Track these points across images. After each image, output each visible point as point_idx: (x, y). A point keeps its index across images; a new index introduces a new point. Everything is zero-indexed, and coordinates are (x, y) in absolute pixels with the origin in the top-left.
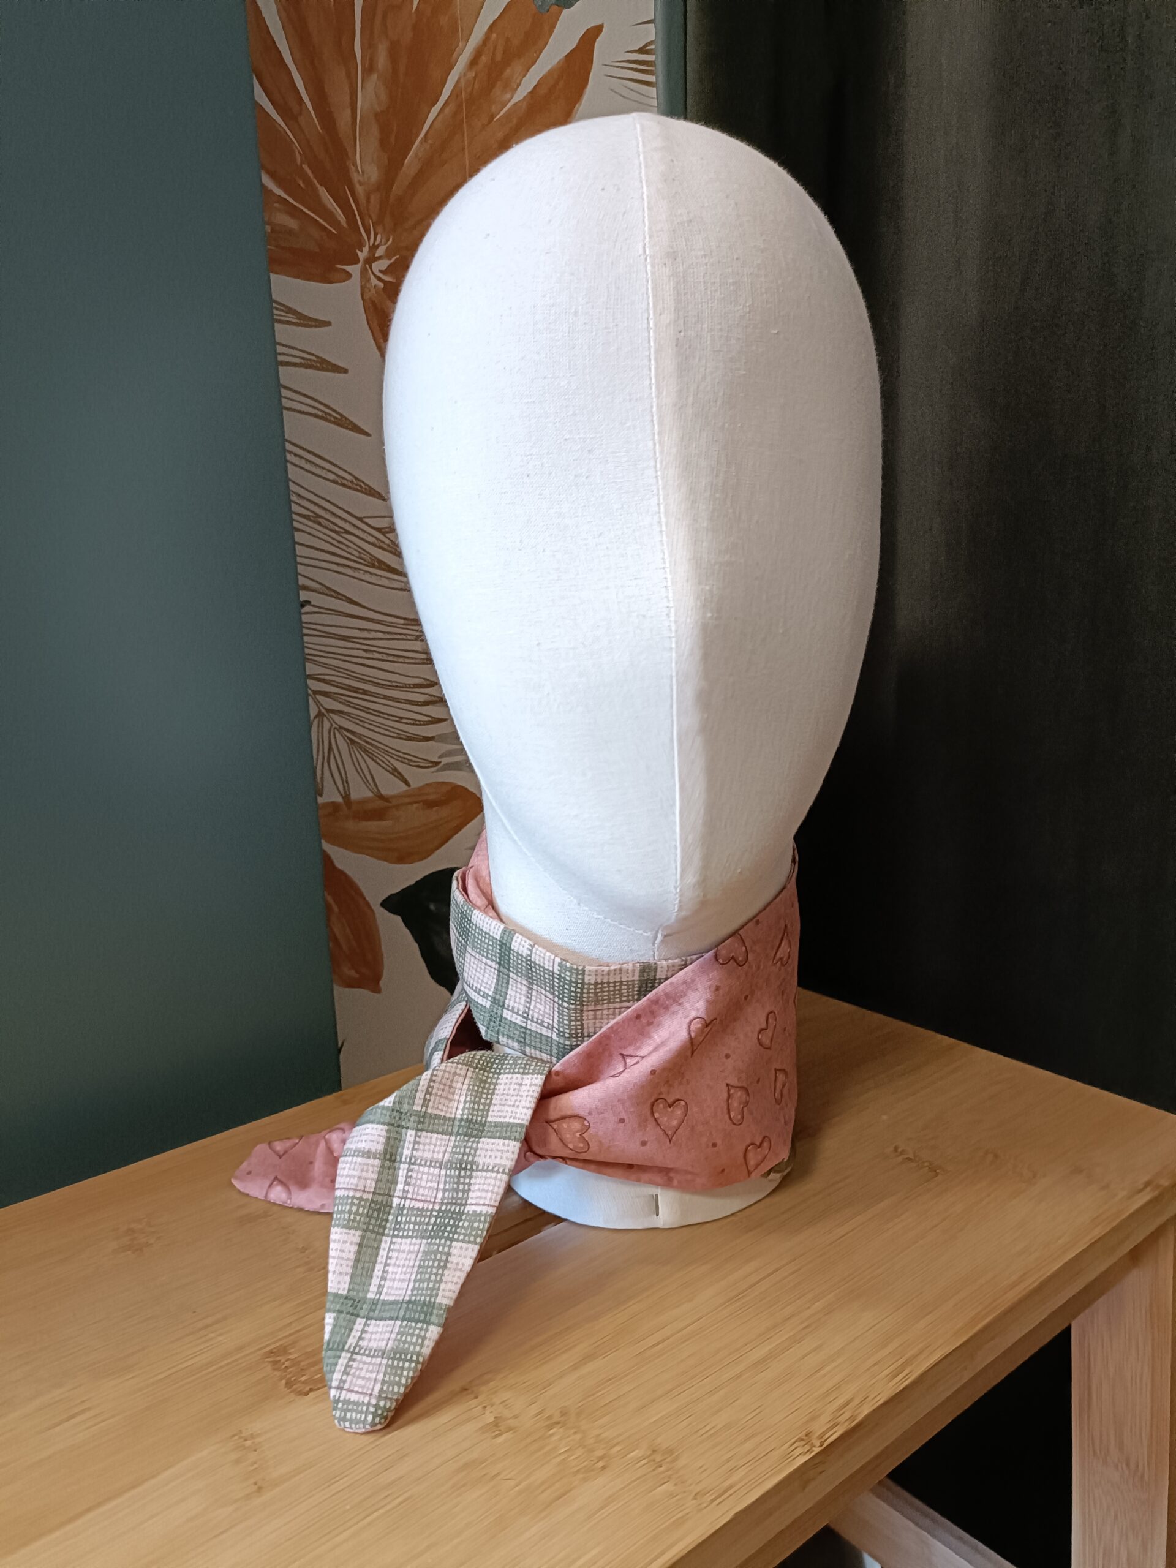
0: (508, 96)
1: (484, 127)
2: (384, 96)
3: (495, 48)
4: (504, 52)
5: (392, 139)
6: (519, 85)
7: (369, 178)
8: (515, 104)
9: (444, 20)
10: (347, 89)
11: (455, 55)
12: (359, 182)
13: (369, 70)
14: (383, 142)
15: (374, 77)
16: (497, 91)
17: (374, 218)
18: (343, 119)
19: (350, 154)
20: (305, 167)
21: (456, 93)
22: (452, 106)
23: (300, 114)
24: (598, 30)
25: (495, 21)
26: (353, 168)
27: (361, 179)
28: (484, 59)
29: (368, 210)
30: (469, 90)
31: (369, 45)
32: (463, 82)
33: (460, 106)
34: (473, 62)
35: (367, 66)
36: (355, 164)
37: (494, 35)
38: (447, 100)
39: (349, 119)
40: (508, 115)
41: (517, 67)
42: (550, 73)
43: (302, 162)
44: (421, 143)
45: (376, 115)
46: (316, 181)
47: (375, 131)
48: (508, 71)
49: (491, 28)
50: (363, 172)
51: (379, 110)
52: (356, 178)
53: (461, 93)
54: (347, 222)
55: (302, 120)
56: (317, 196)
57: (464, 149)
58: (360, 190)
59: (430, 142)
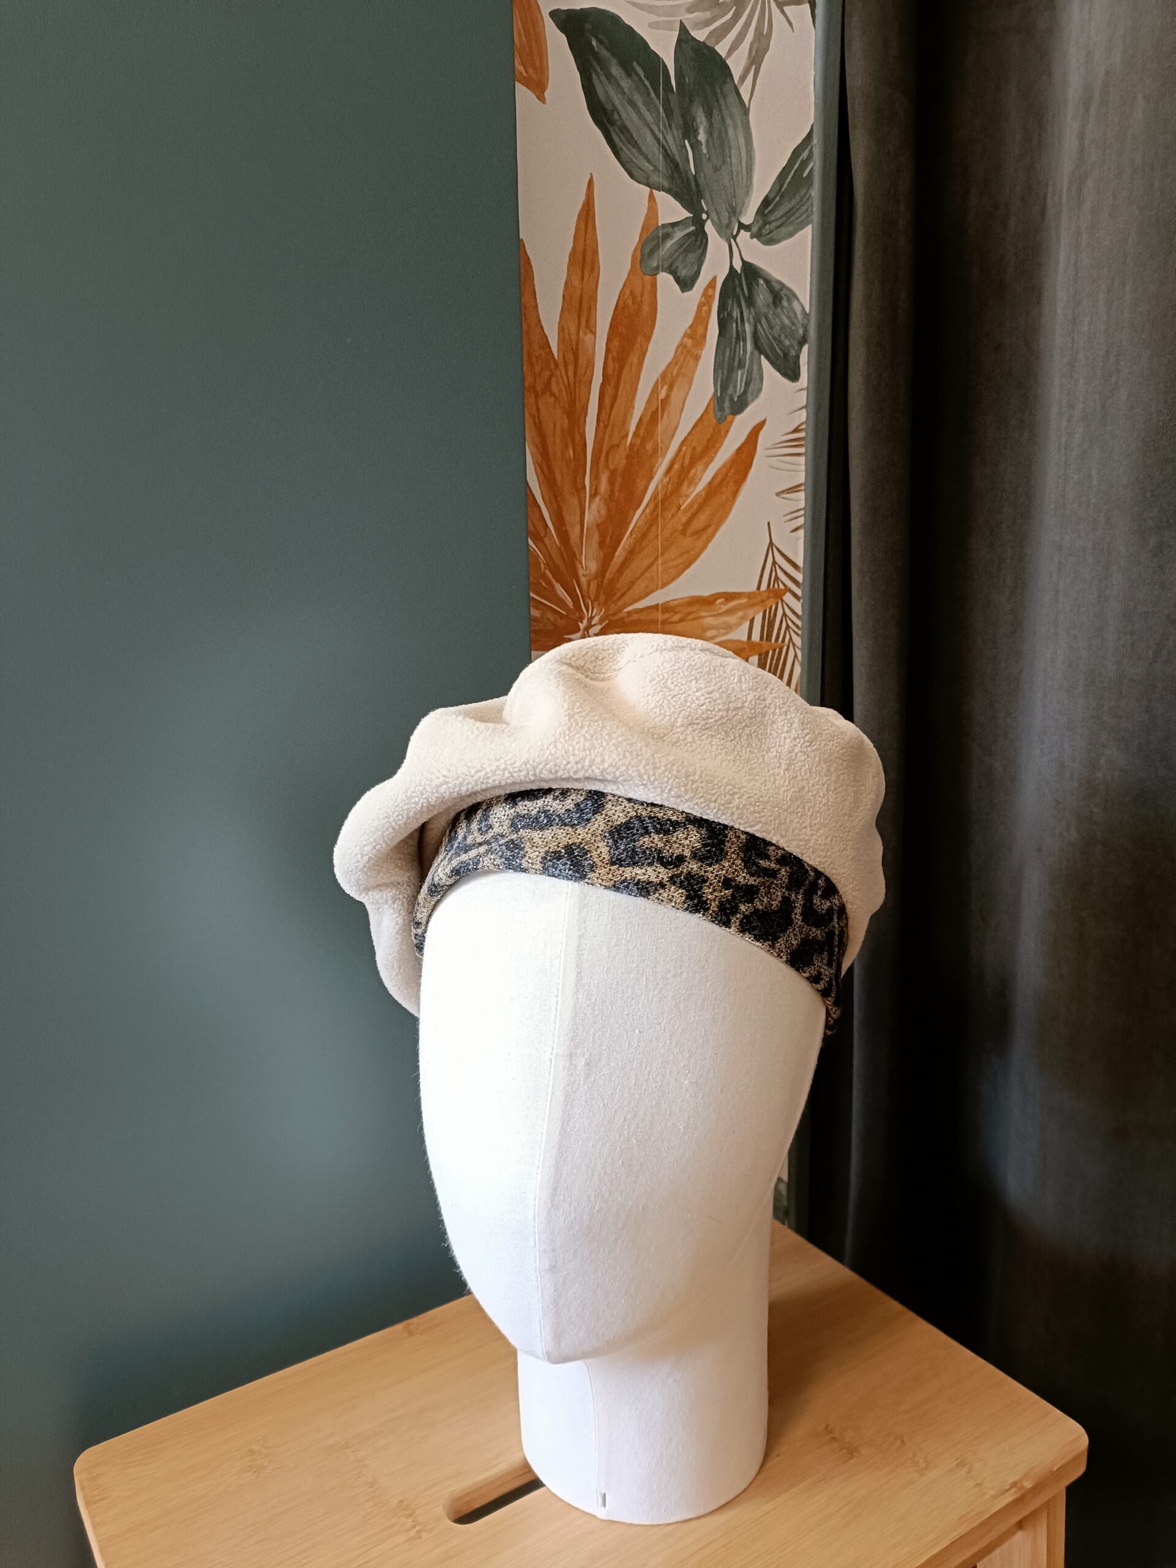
0: (691, 490)
1: (673, 516)
2: (603, 512)
3: (684, 458)
4: (691, 458)
5: (608, 539)
6: (700, 479)
7: (590, 571)
8: (697, 495)
9: (649, 446)
10: (579, 512)
11: (655, 469)
12: (584, 575)
13: (593, 496)
14: (601, 544)
15: (597, 499)
16: (684, 487)
17: (592, 597)
18: (574, 534)
19: (578, 557)
20: (547, 572)
21: (655, 496)
22: (651, 506)
23: (545, 536)
24: (762, 424)
25: (686, 438)
26: (580, 566)
27: (584, 572)
28: (676, 466)
29: (588, 592)
30: (664, 492)
31: (596, 478)
32: (660, 487)
33: (656, 506)
34: (669, 470)
35: (593, 492)
36: (581, 563)
37: (684, 448)
38: (649, 502)
39: (579, 532)
40: (691, 505)
41: (700, 467)
42: (724, 466)
43: (545, 569)
44: (628, 539)
45: (598, 525)
46: (553, 580)
47: (596, 537)
48: (693, 471)
49: (682, 444)
50: (586, 567)
51: (599, 522)
52: (581, 572)
53: (658, 495)
54: (574, 606)
55: (546, 540)
56: (555, 591)
57: (658, 535)
58: (583, 580)
59: (634, 536)
